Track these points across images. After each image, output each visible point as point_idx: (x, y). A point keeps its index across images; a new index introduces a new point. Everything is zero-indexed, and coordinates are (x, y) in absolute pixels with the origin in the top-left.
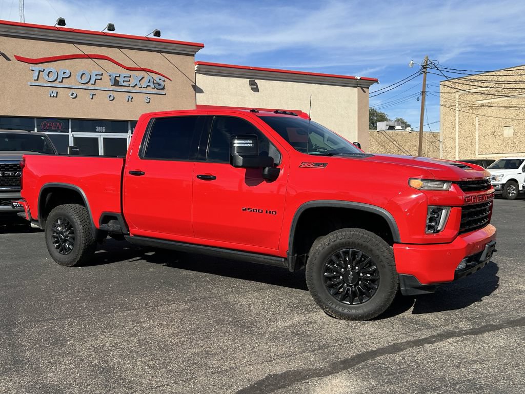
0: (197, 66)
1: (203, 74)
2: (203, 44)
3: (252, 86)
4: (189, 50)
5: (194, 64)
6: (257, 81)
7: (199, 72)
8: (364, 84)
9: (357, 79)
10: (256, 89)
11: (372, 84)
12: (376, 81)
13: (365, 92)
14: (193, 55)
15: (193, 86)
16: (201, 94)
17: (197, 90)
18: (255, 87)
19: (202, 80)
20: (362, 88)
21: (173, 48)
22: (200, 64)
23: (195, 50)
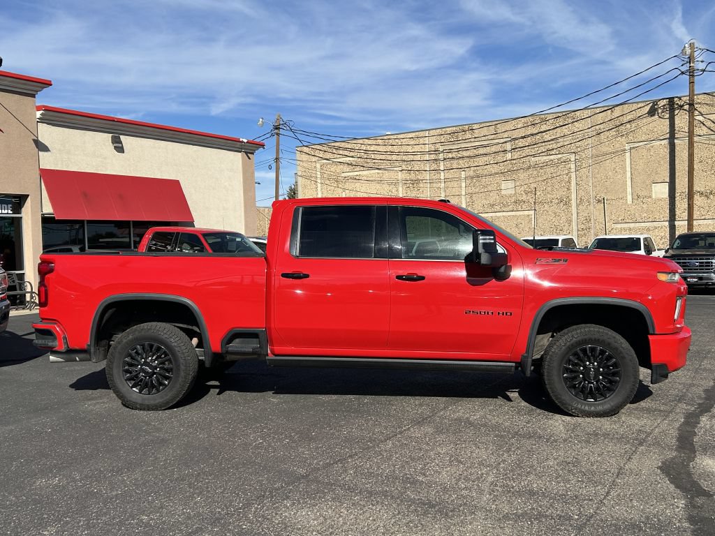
0: (41, 112)
1: (48, 124)
2: (50, 81)
3: (115, 145)
4: (29, 87)
5: (35, 109)
6: (122, 137)
7: (42, 120)
8: (249, 149)
9: (242, 142)
10: (120, 149)
11: (258, 148)
12: (263, 146)
13: (249, 159)
14: (34, 96)
15: (34, 140)
16: (45, 154)
17: (41, 147)
18: (120, 145)
19: (47, 133)
20: (246, 153)
21: (6, 83)
22: (47, 109)
23: (38, 89)
